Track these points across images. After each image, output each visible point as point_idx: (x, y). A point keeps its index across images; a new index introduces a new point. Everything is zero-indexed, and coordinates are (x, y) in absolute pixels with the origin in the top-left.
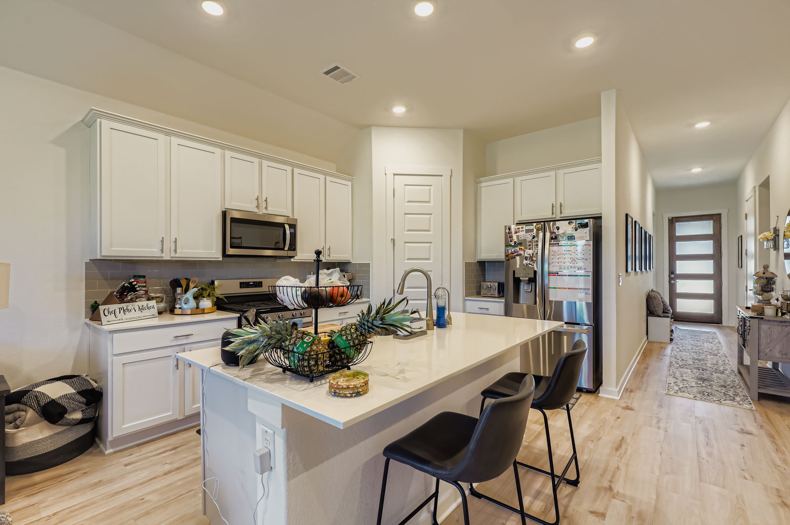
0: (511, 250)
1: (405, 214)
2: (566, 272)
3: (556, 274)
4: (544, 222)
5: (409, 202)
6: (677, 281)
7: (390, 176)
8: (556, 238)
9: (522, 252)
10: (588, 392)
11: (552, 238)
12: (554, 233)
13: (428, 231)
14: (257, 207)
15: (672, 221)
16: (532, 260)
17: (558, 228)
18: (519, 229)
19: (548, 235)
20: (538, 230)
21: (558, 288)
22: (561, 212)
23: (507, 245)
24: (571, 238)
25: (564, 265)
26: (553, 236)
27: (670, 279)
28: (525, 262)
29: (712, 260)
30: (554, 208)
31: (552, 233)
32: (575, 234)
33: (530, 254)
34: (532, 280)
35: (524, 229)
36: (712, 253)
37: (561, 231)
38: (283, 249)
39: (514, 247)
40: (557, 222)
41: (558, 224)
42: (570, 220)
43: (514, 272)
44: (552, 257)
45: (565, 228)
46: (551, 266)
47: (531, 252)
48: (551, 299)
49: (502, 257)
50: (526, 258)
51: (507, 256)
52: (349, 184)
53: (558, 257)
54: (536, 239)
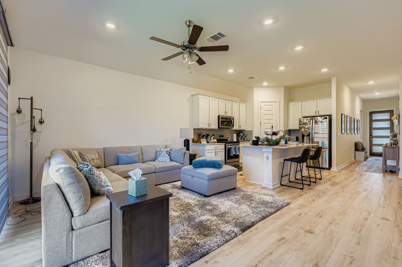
0: (301, 126)
1: (265, 114)
2: (320, 132)
3: (317, 133)
4: (313, 117)
5: (266, 111)
6: (373, 139)
7: (259, 103)
8: (317, 122)
9: (305, 127)
10: (327, 169)
11: (315, 122)
12: (316, 120)
13: (272, 120)
14: (225, 114)
15: (371, 113)
16: (309, 129)
17: (317, 119)
18: (304, 119)
19: (314, 121)
20: (310, 119)
21: (317, 137)
22: (318, 114)
23: (300, 124)
24: (322, 122)
25: (320, 130)
27: (370, 138)
28: (306, 129)
29: (389, 130)
30: (316, 112)
31: (315, 120)
32: (323, 121)
34: (308, 135)
35: (306, 119)
36: (389, 127)
37: (318, 120)
38: (231, 126)
39: (302, 125)
40: (317, 117)
41: (317, 118)
42: (321, 116)
43: (302, 133)
44: (315, 128)
45: (319, 119)
46: (315, 131)
47: (308, 126)
48: (315, 141)
49: (298, 128)
50: (306, 128)
51: (300, 128)
52: (245, 105)
53: (317, 128)
54: (310, 122)
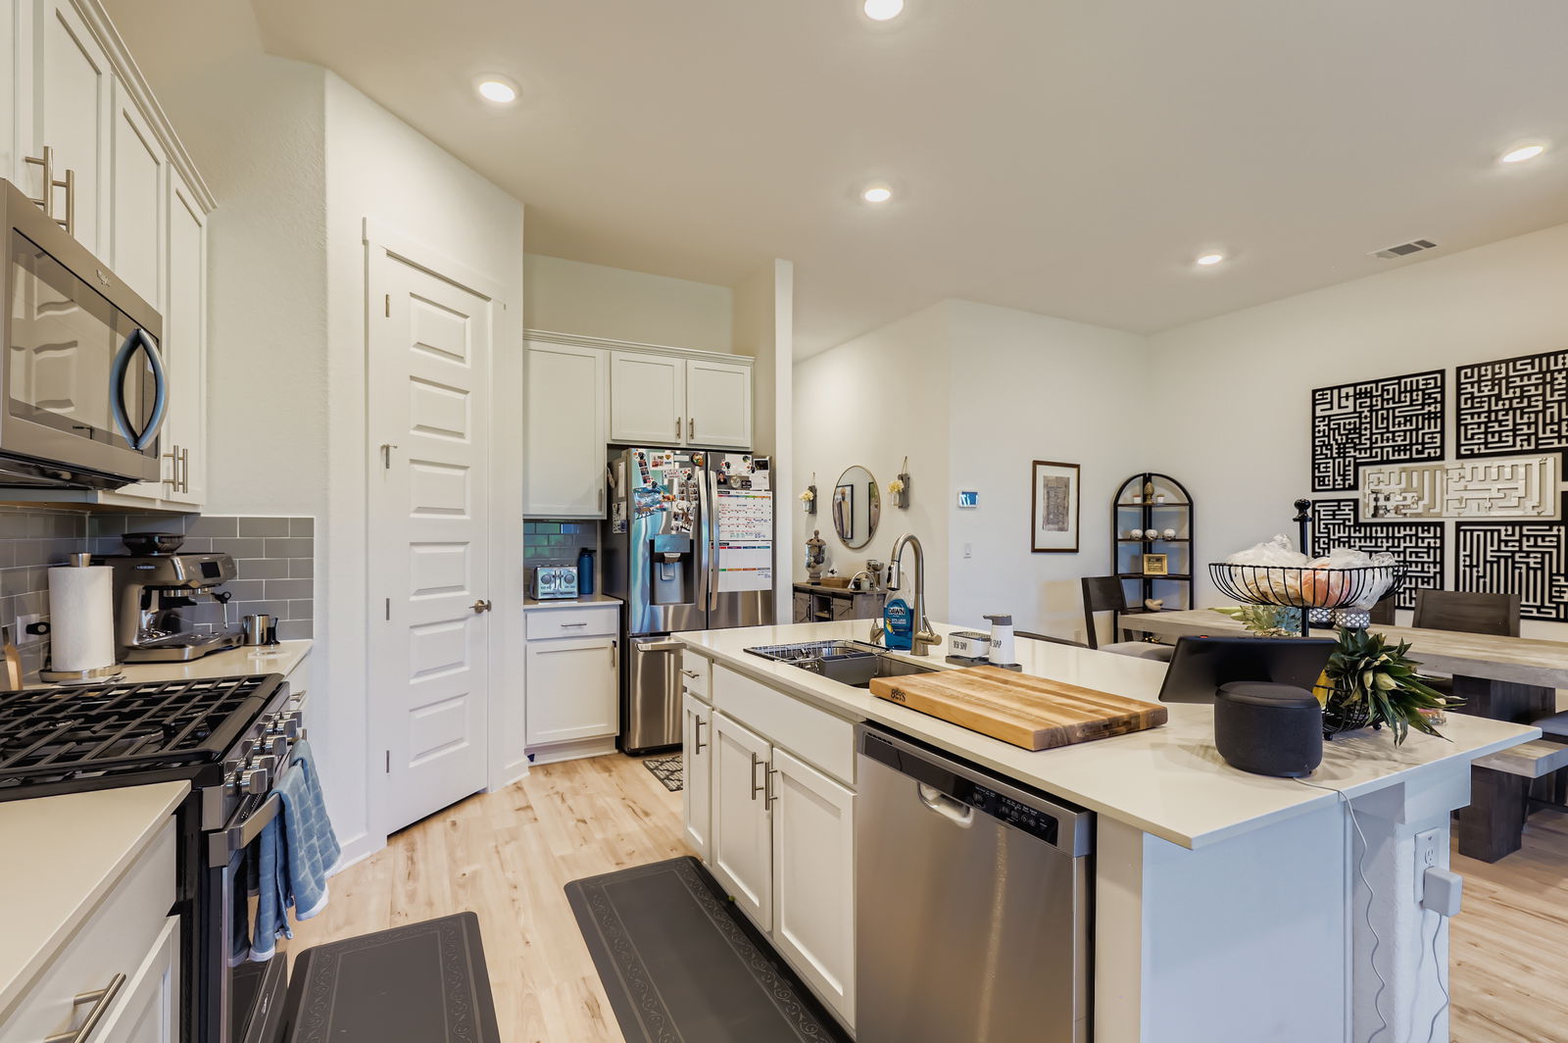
3: (728, 545)
4: (706, 451)
5: (420, 345)
8: (726, 482)
9: (668, 504)
11: (719, 482)
12: (723, 473)
16: (687, 521)
17: (728, 466)
18: (661, 458)
19: (713, 476)
20: (694, 463)
21: (729, 570)
22: (690, 435)
24: (747, 484)
25: (738, 529)
26: (721, 476)
28: (674, 523)
30: (681, 427)
31: (719, 473)
32: (753, 478)
33: (682, 509)
34: (685, 558)
35: (671, 460)
37: (732, 471)
39: (651, 492)
40: (726, 455)
41: (729, 458)
42: (745, 453)
43: (655, 541)
44: (723, 515)
45: (738, 466)
46: (721, 530)
47: (683, 504)
48: (719, 590)
50: (676, 517)
51: (638, 511)
52: (205, 222)
53: (728, 515)
54: (692, 481)
